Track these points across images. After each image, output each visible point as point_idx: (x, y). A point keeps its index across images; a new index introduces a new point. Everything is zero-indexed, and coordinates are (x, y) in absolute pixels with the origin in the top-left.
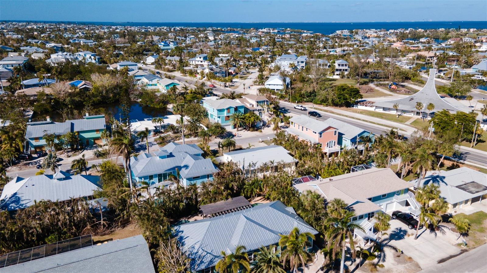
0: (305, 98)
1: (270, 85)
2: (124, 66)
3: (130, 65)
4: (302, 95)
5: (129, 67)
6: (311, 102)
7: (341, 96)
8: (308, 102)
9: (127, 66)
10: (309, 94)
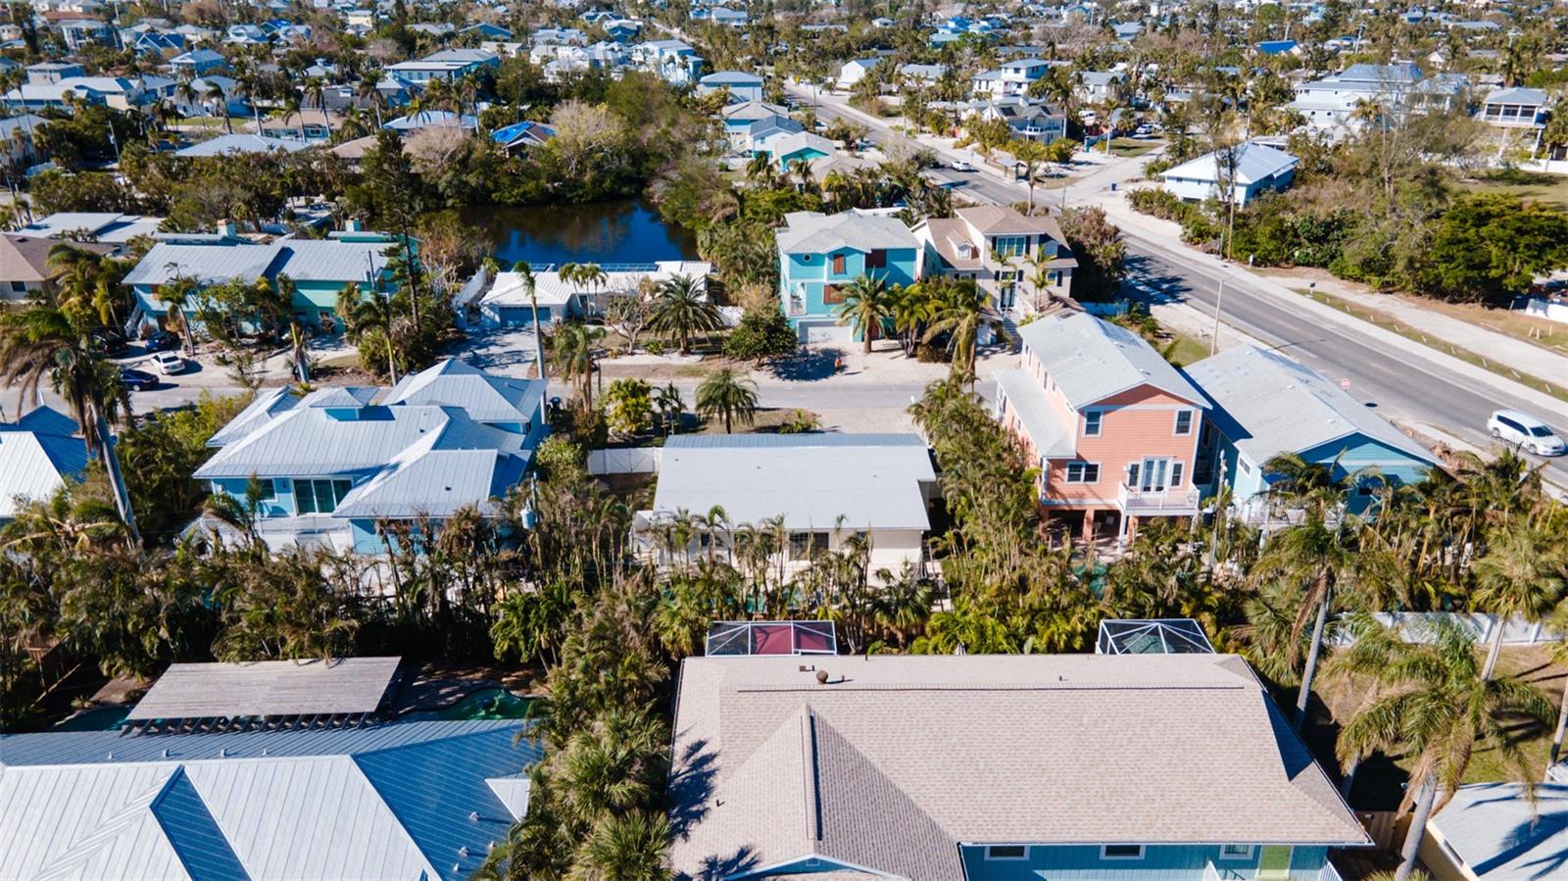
0: (1300, 245)
1: (1180, 180)
2: (719, 85)
3: (736, 85)
4: (1284, 233)
5: (731, 90)
6: (1324, 265)
7: (1453, 250)
8: (1308, 265)
9: (727, 85)
10: (1320, 232)
